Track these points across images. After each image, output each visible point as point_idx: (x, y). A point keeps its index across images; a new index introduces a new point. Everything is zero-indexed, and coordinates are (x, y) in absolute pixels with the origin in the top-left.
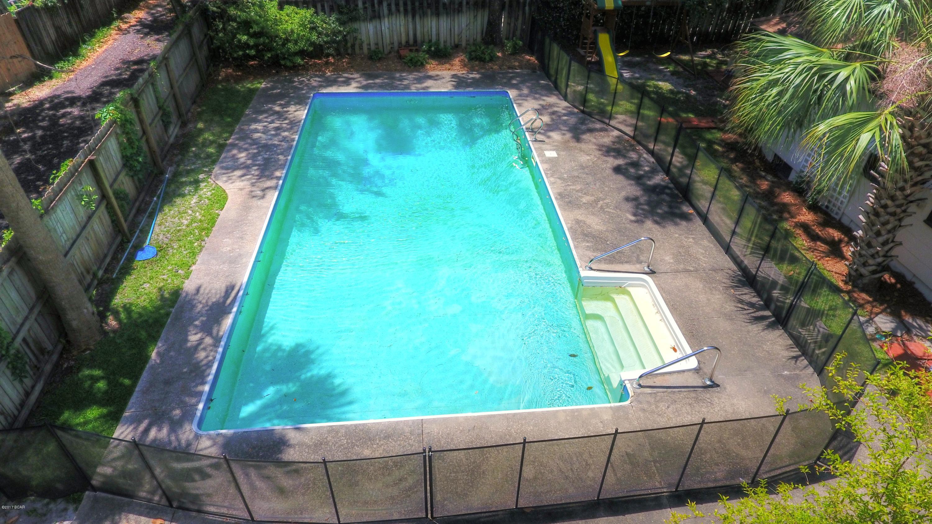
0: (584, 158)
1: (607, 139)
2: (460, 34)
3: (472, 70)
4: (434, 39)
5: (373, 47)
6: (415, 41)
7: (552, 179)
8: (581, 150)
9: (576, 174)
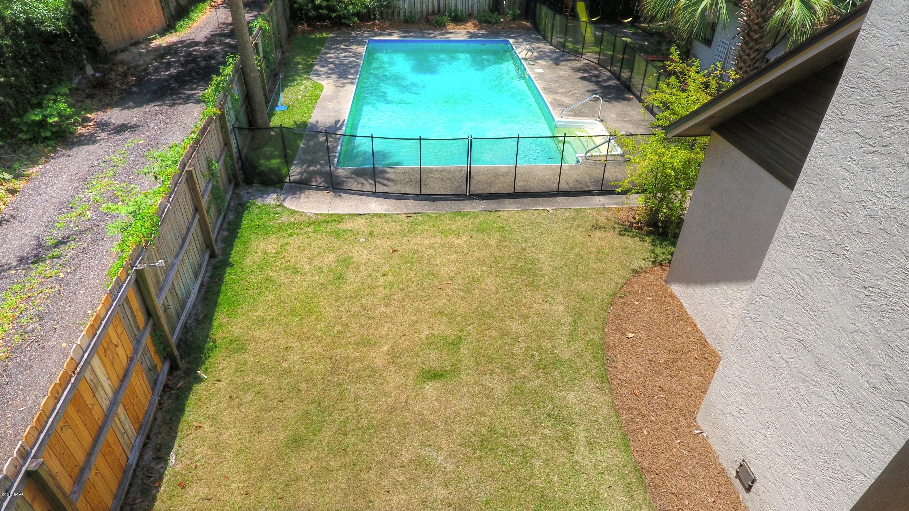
0: (562, 73)
1: (578, 64)
2: (473, 5)
3: (481, 29)
4: (453, 8)
5: (407, 14)
6: (439, 11)
7: (539, 81)
8: (560, 69)
9: (556, 80)
